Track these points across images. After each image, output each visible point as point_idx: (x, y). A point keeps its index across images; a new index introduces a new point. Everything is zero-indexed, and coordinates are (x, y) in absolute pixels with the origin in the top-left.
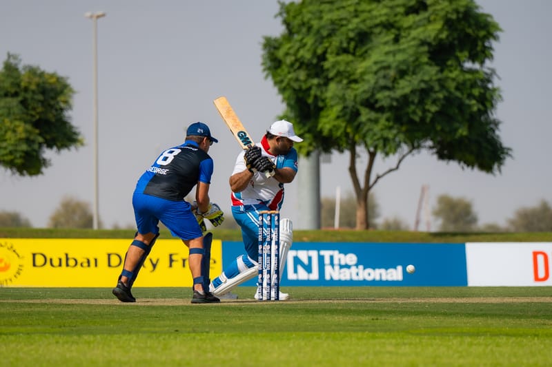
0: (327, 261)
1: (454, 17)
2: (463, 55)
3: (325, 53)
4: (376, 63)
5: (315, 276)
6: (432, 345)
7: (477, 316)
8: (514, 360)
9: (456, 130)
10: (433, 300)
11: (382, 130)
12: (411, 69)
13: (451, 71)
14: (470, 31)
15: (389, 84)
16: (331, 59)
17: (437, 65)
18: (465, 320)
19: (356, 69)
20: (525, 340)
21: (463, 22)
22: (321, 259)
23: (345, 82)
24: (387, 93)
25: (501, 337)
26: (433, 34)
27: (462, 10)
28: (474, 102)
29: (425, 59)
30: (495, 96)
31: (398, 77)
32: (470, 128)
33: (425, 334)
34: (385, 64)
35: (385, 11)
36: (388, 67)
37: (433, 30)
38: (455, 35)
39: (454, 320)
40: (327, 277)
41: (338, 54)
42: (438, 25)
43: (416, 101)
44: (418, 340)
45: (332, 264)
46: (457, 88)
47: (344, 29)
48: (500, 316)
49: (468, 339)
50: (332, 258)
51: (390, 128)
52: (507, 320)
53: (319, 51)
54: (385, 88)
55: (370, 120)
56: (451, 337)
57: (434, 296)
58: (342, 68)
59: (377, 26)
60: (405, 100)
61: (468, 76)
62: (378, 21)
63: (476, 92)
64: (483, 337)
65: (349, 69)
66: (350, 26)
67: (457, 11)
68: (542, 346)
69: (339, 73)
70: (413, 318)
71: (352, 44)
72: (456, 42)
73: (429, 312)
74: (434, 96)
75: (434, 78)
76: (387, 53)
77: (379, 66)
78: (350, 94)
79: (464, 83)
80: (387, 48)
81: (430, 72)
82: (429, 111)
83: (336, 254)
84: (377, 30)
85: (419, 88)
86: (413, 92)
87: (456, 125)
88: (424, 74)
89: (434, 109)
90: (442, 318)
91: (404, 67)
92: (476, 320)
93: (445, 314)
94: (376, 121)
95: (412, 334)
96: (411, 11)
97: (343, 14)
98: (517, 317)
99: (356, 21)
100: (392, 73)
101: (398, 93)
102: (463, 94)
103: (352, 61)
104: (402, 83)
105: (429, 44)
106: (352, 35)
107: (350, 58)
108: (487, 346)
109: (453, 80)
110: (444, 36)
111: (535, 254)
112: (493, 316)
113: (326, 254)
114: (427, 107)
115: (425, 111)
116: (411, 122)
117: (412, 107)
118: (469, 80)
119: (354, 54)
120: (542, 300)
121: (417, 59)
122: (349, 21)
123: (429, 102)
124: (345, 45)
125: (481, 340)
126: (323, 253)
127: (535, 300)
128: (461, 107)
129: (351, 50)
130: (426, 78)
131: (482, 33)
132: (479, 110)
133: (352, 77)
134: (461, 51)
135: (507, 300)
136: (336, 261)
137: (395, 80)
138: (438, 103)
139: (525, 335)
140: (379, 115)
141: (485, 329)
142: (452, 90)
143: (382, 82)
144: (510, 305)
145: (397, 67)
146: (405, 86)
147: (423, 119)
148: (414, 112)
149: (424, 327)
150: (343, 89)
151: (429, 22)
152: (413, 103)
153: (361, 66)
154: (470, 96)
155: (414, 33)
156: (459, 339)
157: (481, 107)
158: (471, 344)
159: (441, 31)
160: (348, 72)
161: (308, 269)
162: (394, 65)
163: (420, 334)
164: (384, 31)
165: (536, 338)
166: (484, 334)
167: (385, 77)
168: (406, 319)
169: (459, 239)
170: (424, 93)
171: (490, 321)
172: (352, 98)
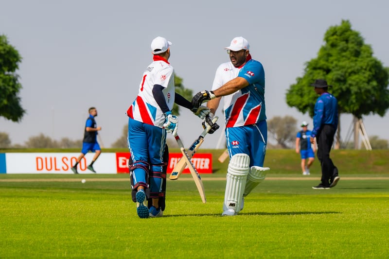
8: (28, 209)
9: (2, 101)
18: (5, 189)
20: (33, 199)
25: (22, 198)
32: (8, 100)
48: (22, 188)
49: (7, 199)
52: (25, 190)
61: (7, 77)
63: (11, 84)
68: (41, 202)
79: (6, 79)
87: (2, 99)
92: (11, 190)
98: (29, 189)
108: (16, 202)
111: (37, 158)
112: (19, 188)
125: (13, 199)
127: (37, 180)
135: (25, 180)
139: (33, 197)
141: (14, 194)
144: (26, 182)
156: (3, 199)
157: (14, 89)
158: (8, 201)
165: (38, 198)
166: (15, 196)
169: (2, 151)
171: (17, 190)
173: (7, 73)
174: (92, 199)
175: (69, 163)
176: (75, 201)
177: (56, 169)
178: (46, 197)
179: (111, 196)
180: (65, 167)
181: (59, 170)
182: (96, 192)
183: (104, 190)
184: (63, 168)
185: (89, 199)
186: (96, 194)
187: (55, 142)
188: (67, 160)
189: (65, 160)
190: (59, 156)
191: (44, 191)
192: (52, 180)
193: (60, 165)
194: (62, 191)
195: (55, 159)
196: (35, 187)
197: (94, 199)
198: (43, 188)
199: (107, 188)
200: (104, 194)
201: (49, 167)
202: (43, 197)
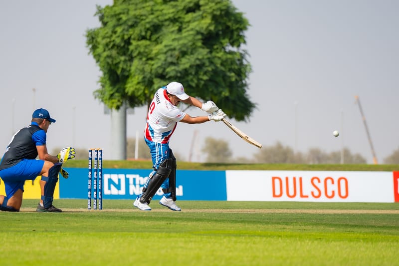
0: (131, 182)
1: (218, 13)
2: (225, 41)
3: (129, 38)
4: (166, 46)
5: (122, 192)
6: (209, 242)
7: (239, 222)
8: (266, 254)
9: (221, 93)
10: (207, 211)
12: (190, 51)
13: (218, 53)
14: (229, 24)
15: (175, 60)
16: (134, 43)
17: (208, 48)
18: (230, 225)
19: (152, 50)
20: (272, 240)
21: (225, 18)
22: (127, 180)
23: (144, 59)
24: (173, 68)
25: (256, 237)
26: (205, 26)
28: (233, 74)
29: (199, 44)
30: (248, 70)
31: (180, 56)
32: (231, 92)
33: (204, 235)
34: (172, 47)
35: (171, 11)
36: (174, 49)
37: (205, 23)
38: (220, 28)
39: (223, 224)
40: (131, 193)
41: (139, 40)
42: (208, 20)
43: (193, 73)
44: (200, 239)
45: (135, 184)
46: (222, 64)
47: (143, 22)
48: (254, 222)
49: (234, 239)
50: (134, 180)
52: (259, 225)
53: (126, 37)
56: (222, 237)
57: (208, 208)
58: (142, 50)
59: (166, 20)
60: (186, 72)
61: (229, 56)
62: (167, 17)
64: (244, 238)
65: (147, 50)
66: (147, 20)
67: (220, 9)
68: (285, 244)
69: (139, 53)
70: (194, 223)
71: (149, 33)
72: (221, 33)
73: (205, 219)
74: (205, 69)
75: (206, 57)
76: (174, 40)
77: (168, 48)
78: (147, 68)
79: (226, 60)
80: (173, 36)
81: (203, 53)
82: (202, 79)
83: (137, 177)
84: (167, 23)
85: (195, 64)
86: (191, 66)
87: (221, 89)
88: (198, 54)
89: (205, 78)
90: (214, 224)
91: (184, 49)
92: (237, 225)
93: (216, 221)
95: (195, 235)
96: (190, 10)
97: (143, 12)
98: (266, 224)
99: (152, 16)
100: (176, 53)
101: (181, 68)
102: (225, 68)
103: (149, 45)
104: (184, 60)
105: (202, 34)
106: (148, 26)
107: (148, 42)
108: (247, 243)
109: (219, 58)
110: (212, 28)
111: (273, 179)
112: (249, 222)
113: (131, 177)
114: (201, 77)
115: (199, 79)
116: (190, 86)
117: (190, 77)
118: (230, 59)
119: (150, 40)
120: (281, 211)
121: (194, 44)
122: (147, 17)
123: (202, 73)
124: (143, 34)
125: (243, 239)
126: (128, 176)
127: (277, 211)
128: (225, 77)
129: (148, 37)
130: (200, 57)
132: (236, 80)
133: (149, 56)
134: (224, 38)
135: (257, 211)
136: (137, 182)
137: (178, 58)
138: (208, 74)
139: (272, 236)
141: (244, 232)
142: (219, 65)
143: (170, 60)
144: (261, 215)
145: (180, 49)
146: (186, 63)
147: (197, 85)
148: (192, 80)
149: (203, 230)
150: (142, 64)
151: (203, 18)
152: (191, 74)
153: (155, 49)
154: (231, 70)
155: (193, 25)
156: (227, 238)
157: (238, 78)
158: (236, 242)
159: (210, 25)
160: (146, 52)
161: (118, 187)
162: (178, 48)
163: (201, 235)
164: (171, 24)
165: (280, 238)
166: (244, 235)
167: (171, 56)
168: (189, 224)
170: (199, 67)
171: (247, 226)
172: (149, 70)
173: (230, 48)
174: (362, 241)
175: (321, 186)
176: (338, 243)
177: (302, 196)
178: (291, 236)
179: (390, 236)
180: (316, 193)
181: (307, 197)
182: (367, 230)
183: (379, 227)
184: (312, 193)
185: (358, 239)
186: (366, 233)
187: (300, 155)
188: (319, 181)
189: (316, 181)
190: (307, 176)
191: (288, 227)
192: (299, 211)
193: (308, 189)
194: (315, 227)
195: (301, 179)
196: (274, 221)
197: (364, 239)
198: (287, 224)
199: (384, 224)
200: (379, 233)
201: (291, 193)
202: (287, 236)
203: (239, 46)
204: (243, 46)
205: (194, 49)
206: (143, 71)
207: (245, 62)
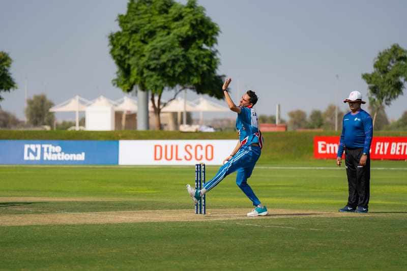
1: (194, 23)
2: (200, 42)
11: (155, 81)
12: (168, 49)
13: (193, 50)
14: (203, 30)
15: (157, 57)
16: (131, 44)
17: (184, 47)
19: (144, 49)
21: (200, 26)
23: (138, 56)
24: (155, 62)
26: (184, 32)
27: (199, 19)
28: (204, 65)
29: (177, 45)
31: (161, 53)
34: (155, 47)
35: (163, 20)
36: (156, 49)
37: (184, 29)
38: (196, 33)
42: (187, 27)
43: (170, 65)
46: (196, 59)
47: (142, 29)
51: (158, 80)
54: (155, 59)
55: (147, 76)
58: (136, 49)
59: (159, 27)
60: (164, 66)
62: (159, 25)
65: (140, 49)
66: (146, 28)
67: (196, 20)
69: (135, 52)
72: (196, 36)
74: (179, 63)
75: (180, 54)
76: (159, 41)
77: (153, 48)
80: (161, 39)
81: (179, 51)
82: (177, 71)
84: (158, 30)
85: (171, 59)
86: (168, 61)
88: (175, 52)
89: (179, 70)
91: (164, 48)
94: (151, 76)
96: (176, 20)
97: (141, 21)
99: (149, 25)
100: (158, 51)
101: (161, 61)
102: (198, 61)
103: (142, 46)
104: (163, 56)
105: (182, 37)
106: (146, 32)
107: (142, 44)
109: (194, 54)
110: (190, 33)
115: (174, 71)
116: (168, 76)
117: (168, 69)
118: (203, 54)
121: (173, 44)
122: (145, 25)
123: (177, 66)
128: (197, 68)
130: (176, 54)
131: (210, 32)
132: (208, 70)
134: (199, 40)
137: (160, 56)
138: (182, 67)
140: (153, 73)
142: (192, 60)
143: (153, 56)
145: (161, 48)
146: (164, 58)
147: (174, 75)
148: (169, 72)
150: (137, 60)
151: (183, 25)
152: (168, 67)
153: (146, 48)
154: (203, 62)
155: (175, 31)
159: (188, 31)
162: (159, 47)
164: (162, 30)
167: (155, 53)
170: (175, 61)
172: (142, 64)
203: (212, 45)
204: (215, 45)
205: (172, 47)
206: (137, 65)
207: (215, 57)
